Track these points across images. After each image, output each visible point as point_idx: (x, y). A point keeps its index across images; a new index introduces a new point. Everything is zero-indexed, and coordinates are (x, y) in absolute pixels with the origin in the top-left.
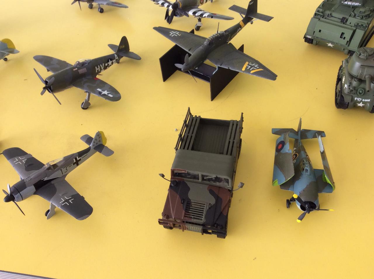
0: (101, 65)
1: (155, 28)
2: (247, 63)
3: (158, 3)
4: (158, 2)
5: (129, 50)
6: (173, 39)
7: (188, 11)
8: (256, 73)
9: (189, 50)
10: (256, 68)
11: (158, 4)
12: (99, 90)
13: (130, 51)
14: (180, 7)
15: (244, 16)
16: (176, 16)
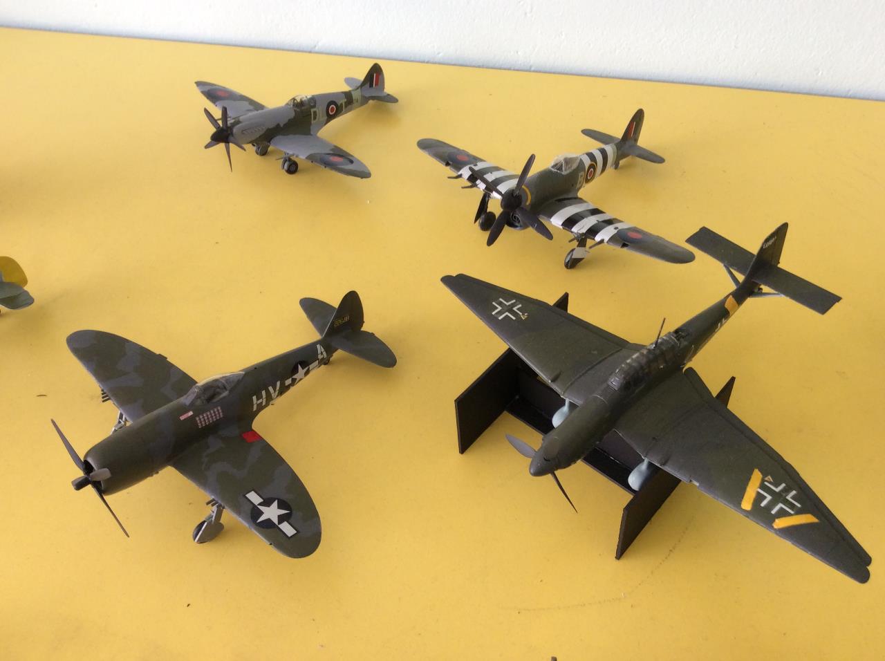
0: (271, 389)
1: (449, 281)
2: (757, 476)
3: (459, 173)
4: (459, 169)
5: (363, 322)
6: (502, 328)
7: (550, 215)
8: (791, 533)
9: (553, 381)
10: (792, 506)
11: (460, 176)
12: (254, 498)
13: (366, 328)
14: (527, 204)
15: (741, 278)
16: (512, 225)
